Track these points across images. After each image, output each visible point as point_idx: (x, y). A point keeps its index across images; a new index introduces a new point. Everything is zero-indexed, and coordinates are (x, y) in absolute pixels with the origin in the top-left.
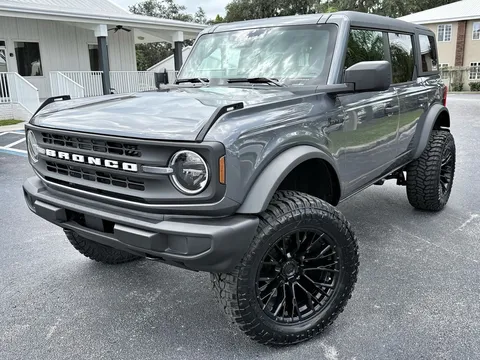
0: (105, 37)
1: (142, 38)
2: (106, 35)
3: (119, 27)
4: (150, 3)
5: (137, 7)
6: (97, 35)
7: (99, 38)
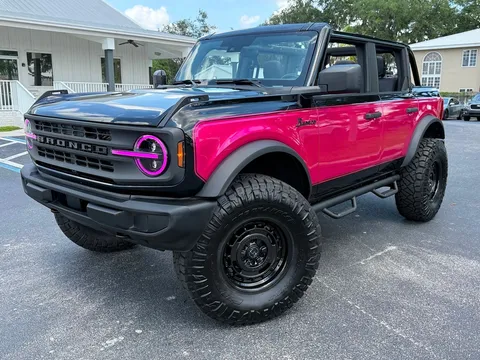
0: (111, 50)
1: (159, 54)
2: (113, 48)
3: (131, 41)
4: (183, 23)
5: (171, 25)
6: (104, 48)
7: (106, 51)
